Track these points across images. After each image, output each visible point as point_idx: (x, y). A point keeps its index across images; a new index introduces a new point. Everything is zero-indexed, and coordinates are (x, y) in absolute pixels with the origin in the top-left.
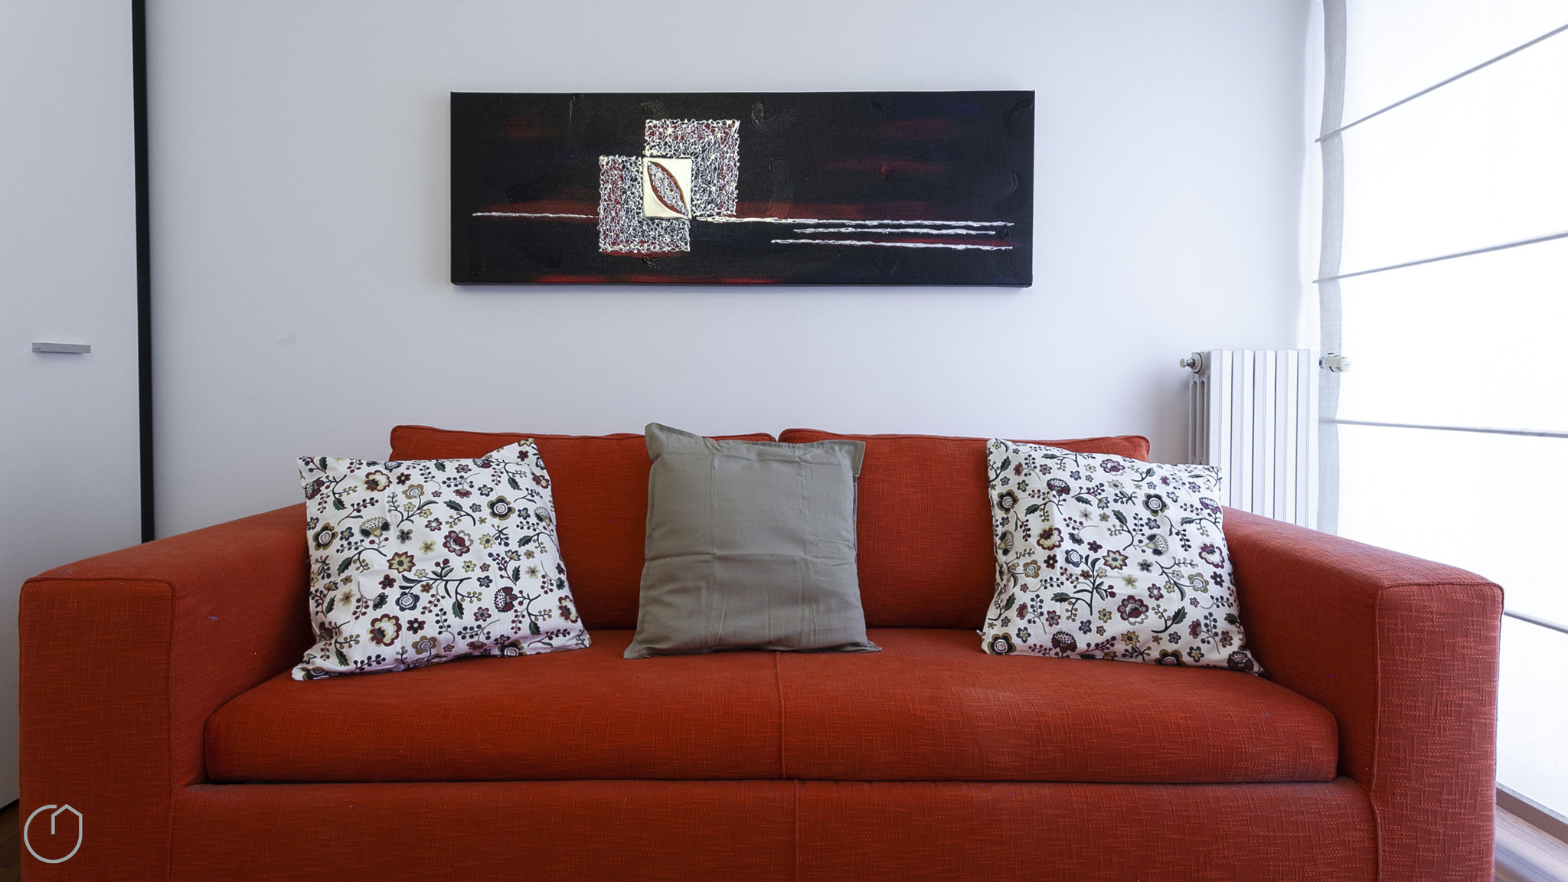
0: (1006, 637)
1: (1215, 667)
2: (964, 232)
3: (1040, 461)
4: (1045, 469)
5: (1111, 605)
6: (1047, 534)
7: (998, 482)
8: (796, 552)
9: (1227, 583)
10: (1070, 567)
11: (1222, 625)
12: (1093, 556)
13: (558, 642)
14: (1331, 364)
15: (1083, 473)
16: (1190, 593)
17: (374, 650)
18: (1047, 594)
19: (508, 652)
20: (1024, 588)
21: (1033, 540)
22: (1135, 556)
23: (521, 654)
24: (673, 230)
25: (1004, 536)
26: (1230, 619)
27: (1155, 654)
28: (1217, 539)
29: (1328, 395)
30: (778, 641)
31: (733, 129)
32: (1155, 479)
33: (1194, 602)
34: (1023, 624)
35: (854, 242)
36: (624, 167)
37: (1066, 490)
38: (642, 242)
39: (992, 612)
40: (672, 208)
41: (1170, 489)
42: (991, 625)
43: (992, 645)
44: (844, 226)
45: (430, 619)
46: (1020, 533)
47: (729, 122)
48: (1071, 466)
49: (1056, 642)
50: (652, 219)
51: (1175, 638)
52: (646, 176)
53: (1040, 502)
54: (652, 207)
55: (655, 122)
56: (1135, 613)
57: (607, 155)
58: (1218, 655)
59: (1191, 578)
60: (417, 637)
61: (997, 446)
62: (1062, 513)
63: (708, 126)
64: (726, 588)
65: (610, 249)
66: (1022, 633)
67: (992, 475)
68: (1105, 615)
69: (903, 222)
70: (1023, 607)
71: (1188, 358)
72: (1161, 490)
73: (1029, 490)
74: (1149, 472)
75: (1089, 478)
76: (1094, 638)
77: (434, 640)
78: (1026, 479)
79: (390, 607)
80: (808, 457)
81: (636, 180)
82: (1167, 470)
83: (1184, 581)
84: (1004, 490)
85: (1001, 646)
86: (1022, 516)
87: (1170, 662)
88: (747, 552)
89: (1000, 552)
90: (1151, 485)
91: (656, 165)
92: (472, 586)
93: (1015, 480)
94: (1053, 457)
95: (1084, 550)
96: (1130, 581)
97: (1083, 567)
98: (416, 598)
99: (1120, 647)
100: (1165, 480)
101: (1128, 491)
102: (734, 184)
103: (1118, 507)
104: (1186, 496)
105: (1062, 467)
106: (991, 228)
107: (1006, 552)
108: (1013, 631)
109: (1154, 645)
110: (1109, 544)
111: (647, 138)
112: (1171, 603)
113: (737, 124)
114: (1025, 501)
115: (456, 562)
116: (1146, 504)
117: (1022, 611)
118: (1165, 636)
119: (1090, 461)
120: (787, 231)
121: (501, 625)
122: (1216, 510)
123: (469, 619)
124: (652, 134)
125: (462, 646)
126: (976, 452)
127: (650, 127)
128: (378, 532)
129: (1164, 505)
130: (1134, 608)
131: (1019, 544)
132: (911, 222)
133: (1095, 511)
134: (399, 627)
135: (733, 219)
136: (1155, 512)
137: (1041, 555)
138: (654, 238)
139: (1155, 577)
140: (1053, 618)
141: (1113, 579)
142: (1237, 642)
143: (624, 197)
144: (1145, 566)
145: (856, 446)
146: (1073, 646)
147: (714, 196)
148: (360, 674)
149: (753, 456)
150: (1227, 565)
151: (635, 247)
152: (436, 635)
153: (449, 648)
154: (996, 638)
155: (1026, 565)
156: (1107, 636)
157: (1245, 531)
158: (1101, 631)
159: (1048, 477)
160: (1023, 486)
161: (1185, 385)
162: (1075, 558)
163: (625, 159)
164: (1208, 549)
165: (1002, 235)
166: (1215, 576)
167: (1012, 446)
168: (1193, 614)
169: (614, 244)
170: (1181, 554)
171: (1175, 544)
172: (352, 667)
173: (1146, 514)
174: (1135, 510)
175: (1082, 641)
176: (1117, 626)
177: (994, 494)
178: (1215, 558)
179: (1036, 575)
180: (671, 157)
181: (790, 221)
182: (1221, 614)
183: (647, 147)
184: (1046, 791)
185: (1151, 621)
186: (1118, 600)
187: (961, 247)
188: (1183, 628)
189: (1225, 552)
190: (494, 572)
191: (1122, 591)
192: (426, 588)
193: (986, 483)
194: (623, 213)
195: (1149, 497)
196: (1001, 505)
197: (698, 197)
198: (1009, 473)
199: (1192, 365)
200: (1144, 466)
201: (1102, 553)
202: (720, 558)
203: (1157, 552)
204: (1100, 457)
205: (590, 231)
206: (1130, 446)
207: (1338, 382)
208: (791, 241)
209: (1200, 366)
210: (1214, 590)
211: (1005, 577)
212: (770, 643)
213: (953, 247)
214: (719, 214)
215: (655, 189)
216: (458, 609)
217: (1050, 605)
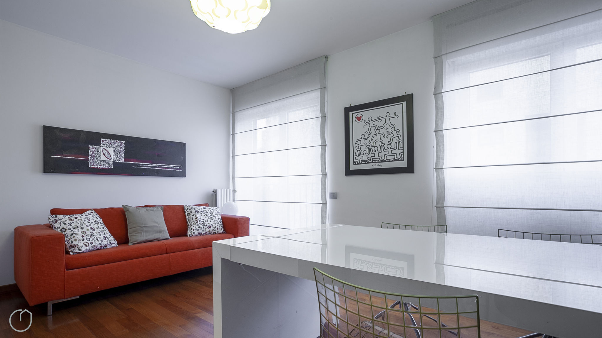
0: (192, 234)
1: (220, 233)
2: (173, 167)
3: (193, 208)
4: (194, 209)
5: (206, 227)
6: (196, 218)
7: (187, 212)
8: (156, 225)
9: (221, 222)
10: (200, 223)
11: (221, 228)
12: (203, 221)
13: (113, 245)
14: (234, 191)
15: (200, 209)
16: (217, 224)
17: (86, 248)
18: (197, 227)
19: (105, 248)
20: (193, 227)
21: (194, 220)
22: (209, 220)
23: (107, 248)
24: (109, 163)
25: (189, 220)
26: (222, 227)
27: (213, 233)
28: (220, 217)
29: (234, 196)
30: (156, 239)
31: (123, 143)
32: (211, 209)
33: (217, 225)
34: (194, 232)
35: (151, 168)
36: (95, 148)
37: (198, 212)
38: (100, 166)
39: (188, 231)
40: (108, 158)
41: (213, 211)
42: (189, 233)
43: (189, 236)
44: (148, 164)
45: (93, 242)
46: (192, 219)
47: (122, 141)
48: (198, 208)
49: (199, 234)
50: (103, 161)
51: (215, 230)
52: (101, 151)
53: (194, 214)
54: (103, 158)
55: (103, 139)
56: (210, 228)
57: (91, 145)
58: (220, 232)
59: (217, 222)
60: (92, 245)
61: (186, 206)
62: (198, 215)
63: (117, 142)
64: (146, 232)
65: (92, 167)
66: (194, 233)
67: (185, 211)
68: (206, 229)
69: (161, 165)
70: (194, 229)
71: (213, 190)
72: (212, 211)
73: (192, 212)
74: (210, 208)
75: (201, 210)
76: (204, 232)
77: (95, 245)
78: (192, 211)
79: (86, 241)
80: (155, 209)
81: (99, 152)
82: (212, 208)
83: (216, 223)
84: (188, 213)
85: (191, 235)
86: (192, 216)
87: (215, 233)
88: (148, 225)
89: (188, 222)
90: (210, 210)
91: (104, 149)
92: (98, 236)
93: (189, 211)
94: (195, 207)
95: (202, 220)
96: (209, 224)
97: (202, 222)
98: (90, 239)
99: (208, 233)
100: (212, 209)
101: (207, 211)
102: (123, 154)
103: (206, 214)
104: (215, 211)
105: (197, 209)
106: (178, 167)
107: (189, 222)
108: (192, 233)
109: (212, 232)
110: (205, 219)
111: (101, 142)
112: (214, 226)
113: (124, 142)
114: (192, 214)
115: (94, 232)
116: (210, 213)
117: (194, 230)
118: (214, 230)
119: (201, 207)
120: (136, 165)
121: (105, 242)
122: (219, 213)
123: (100, 242)
124: (103, 142)
125: (99, 247)
126: (182, 208)
127: (102, 140)
128: (76, 228)
129: (212, 213)
130: (209, 227)
131: (191, 220)
132: (162, 165)
133: (203, 214)
134: (89, 244)
135: (123, 162)
136: (211, 214)
137: (196, 222)
138: (104, 165)
139: (212, 223)
140: (198, 230)
141: (206, 224)
142: (223, 230)
143: (95, 155)
144: (211, 221)
145: (162, 207)
146: (201, 234)
147: (119, 157)
148: (84, 252)
149: (145, 210)
150: (221, 220)
151: (98, 166)
152: (95, 244)
153: (97, 247)
154: (190, 234)
155: (193, 223)
156: (206, 231)
157: (223, 216)
158: (205, 231)
159: (195, 210)
160: (191, 212)
161: (212, 195)
162: (201, 221)
163: (96, 147)
164: (219, 218)
165: (180, 168)
166: (220, 222)
167: (188, 206)
168: (217, 227)
169: (93, 165)
170: (215, 219)
171: (214, 218)
172: (82, 251)
173: (210, 214)
174: (209, 214)
175: (203, 233)
176: (207, 230)
177: (186, 214)
178: (220, 219)
179: (195, 225)
180: (108, 147)
181: (137, 163)
182: (221, 226)
183: (102, 145)
184: (202, 249)
185: (212, 228)
186: (207, 226)
187: (172, 170)
188: (216, 229)
189: (221, 218)
190: (101, 233)
191: (208, 225)
192: (91, 237)
193: (184, 212)
194: (95, 159)
195: (210, 212)
196: (187, 215)
197: (115, 156)
198: (188, 210)
199: (214, 191)
200: (209, 208)
201: (204, 220)
202: (144, 227)
203: (212, 219)
204: (202, 207)
205: (87, 162)
206: (206, 205)
207: (235, 194)
208: (137, 167)
209: (215, 192)
210: (220, 223)
211: (190, 226)
212: (155, 240)
213: (171, 170)
214: (120, 160)
215: (104, 154)
216: (98, 240)
217: (198, 228)
